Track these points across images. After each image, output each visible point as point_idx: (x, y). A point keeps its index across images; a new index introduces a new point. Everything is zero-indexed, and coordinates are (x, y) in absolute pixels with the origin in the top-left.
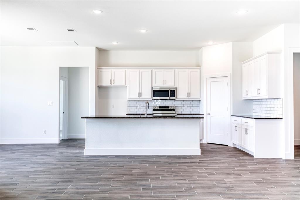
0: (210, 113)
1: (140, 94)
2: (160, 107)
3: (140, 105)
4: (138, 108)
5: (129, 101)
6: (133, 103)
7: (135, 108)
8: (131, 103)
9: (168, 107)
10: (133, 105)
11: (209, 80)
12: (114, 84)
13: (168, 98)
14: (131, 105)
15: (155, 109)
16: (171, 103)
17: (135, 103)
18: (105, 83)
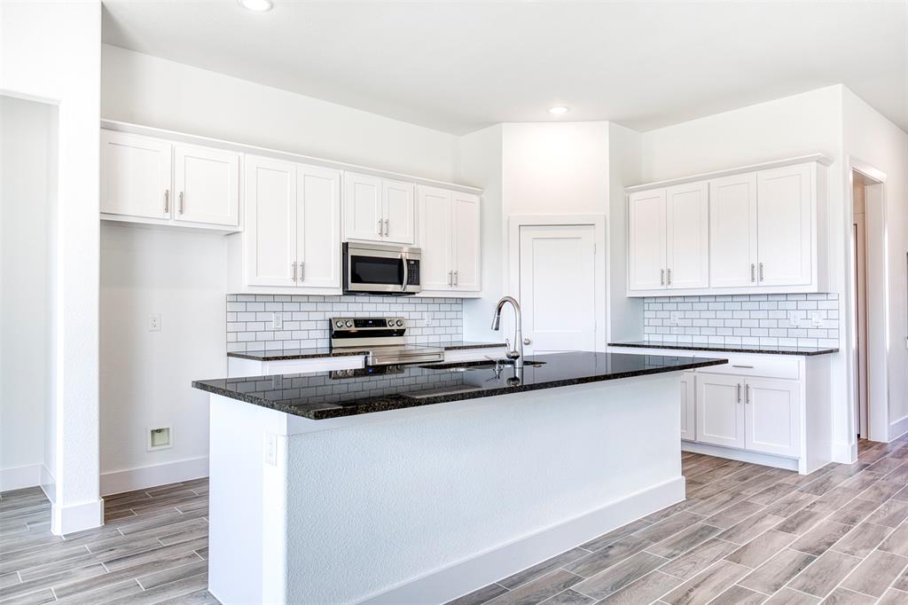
0: (530, 339)
1: (300, 271)
2: (358, 322)
3: (280, 315)
4: (273, 326)
5: (237, 298)
6: (251, 307)
7: (260, 326)
8: (241, 307)
9: (381, 322)
10: (251, 317)
11: (525, 233)
12: (183, 217)
13: (397, 288)
14: (242, 317)
15: (342, 329)
16: (399, 308)
17: (260, 307)
18: (139, 206)
